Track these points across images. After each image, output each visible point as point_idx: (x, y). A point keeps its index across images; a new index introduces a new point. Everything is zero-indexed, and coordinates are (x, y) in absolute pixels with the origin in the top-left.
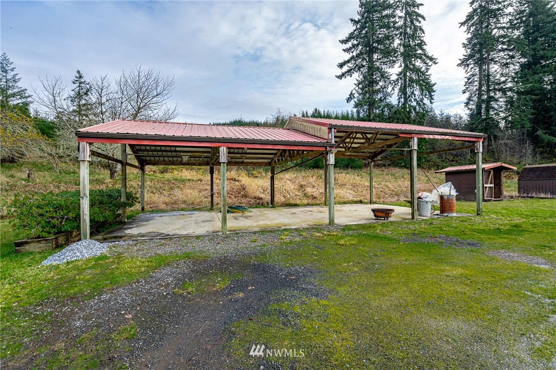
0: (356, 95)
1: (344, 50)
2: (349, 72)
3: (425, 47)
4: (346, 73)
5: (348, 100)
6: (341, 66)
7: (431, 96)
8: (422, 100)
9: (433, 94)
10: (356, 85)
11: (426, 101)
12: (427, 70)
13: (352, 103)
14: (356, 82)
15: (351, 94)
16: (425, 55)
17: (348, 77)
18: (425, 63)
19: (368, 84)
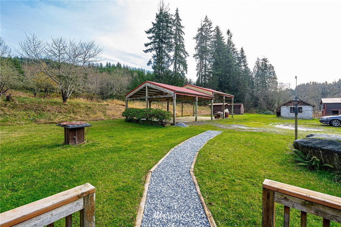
0: (152, 62)
1: (148, 38)
2: (151, 50)
3: (185, 47)
4: (149, 50)
5: (148, 64)
6: (146, 45)
7: (186, 71)
8: (183, 71)
9: (187, 69)
10: (152, 57)
11: (185, 72)
12: (185, 58)
13: (151, 66)
14: (153, 56)
15: (150, 61)
16: (184, 51)
17: (149, 52)
18: (185, 55)
19: (159, 59)
